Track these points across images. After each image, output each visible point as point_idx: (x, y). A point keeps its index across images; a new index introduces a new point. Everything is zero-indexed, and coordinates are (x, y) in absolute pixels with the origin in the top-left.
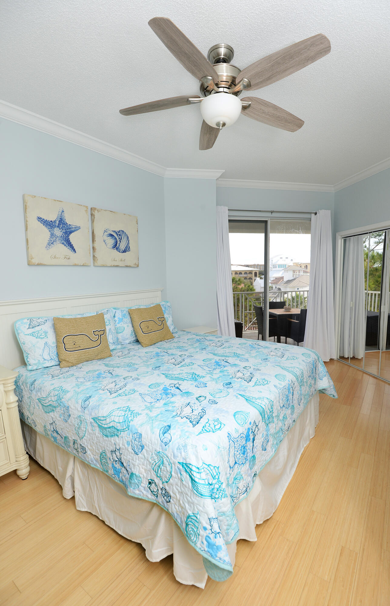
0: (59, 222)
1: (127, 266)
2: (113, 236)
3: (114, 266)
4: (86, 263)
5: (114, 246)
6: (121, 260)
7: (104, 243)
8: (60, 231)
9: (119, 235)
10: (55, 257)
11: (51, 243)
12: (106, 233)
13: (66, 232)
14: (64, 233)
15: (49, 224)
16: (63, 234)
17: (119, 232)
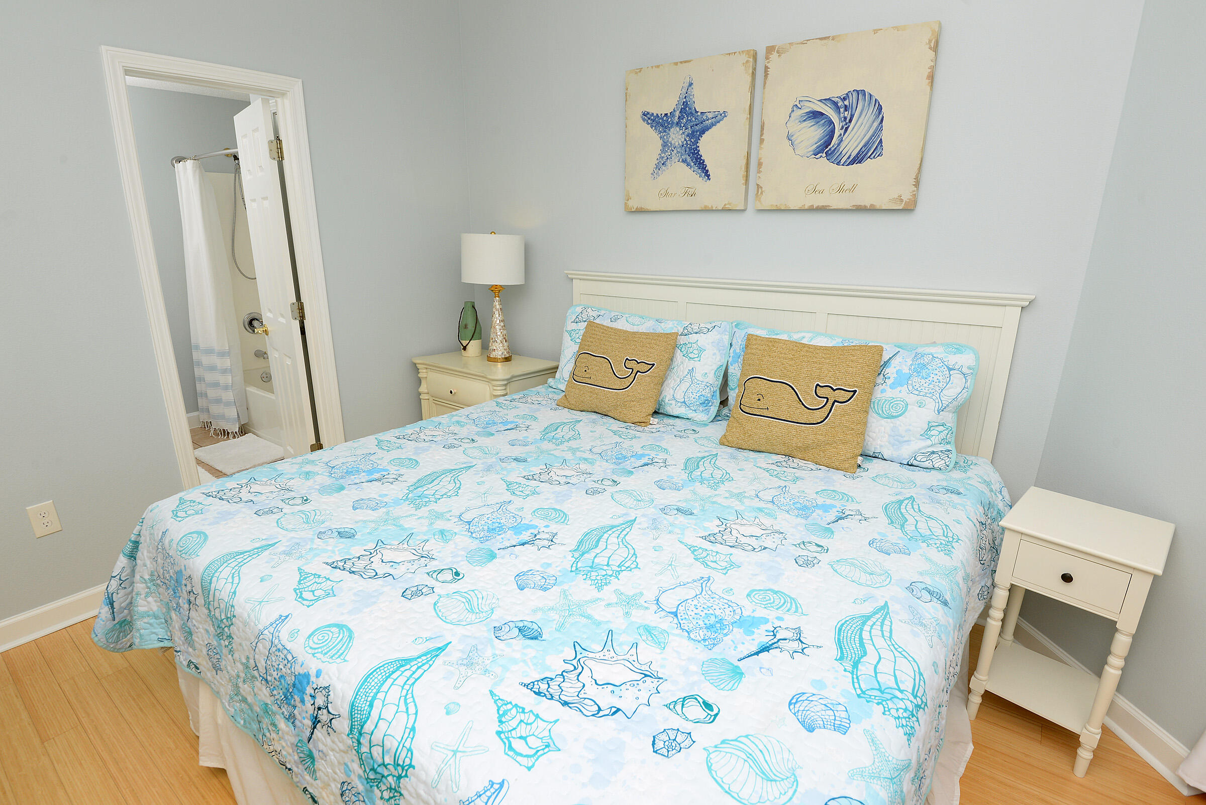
0: (681, 112)
1: (860, 209)
2: (822, 114)
3: (812, 210)
4: (729, 204)
5: (818, 147)
6: (840, 190)
7: (788, 143)
8: (681, 131)
9: (846, 106)
10: (666, 194)
11: (662, 164)
12: (798, 113)
13: (693, 132)
14: (688, 136)
15: (659, 122)
16: (685, 140)
17: (844, 99)
